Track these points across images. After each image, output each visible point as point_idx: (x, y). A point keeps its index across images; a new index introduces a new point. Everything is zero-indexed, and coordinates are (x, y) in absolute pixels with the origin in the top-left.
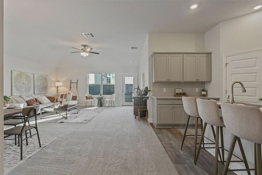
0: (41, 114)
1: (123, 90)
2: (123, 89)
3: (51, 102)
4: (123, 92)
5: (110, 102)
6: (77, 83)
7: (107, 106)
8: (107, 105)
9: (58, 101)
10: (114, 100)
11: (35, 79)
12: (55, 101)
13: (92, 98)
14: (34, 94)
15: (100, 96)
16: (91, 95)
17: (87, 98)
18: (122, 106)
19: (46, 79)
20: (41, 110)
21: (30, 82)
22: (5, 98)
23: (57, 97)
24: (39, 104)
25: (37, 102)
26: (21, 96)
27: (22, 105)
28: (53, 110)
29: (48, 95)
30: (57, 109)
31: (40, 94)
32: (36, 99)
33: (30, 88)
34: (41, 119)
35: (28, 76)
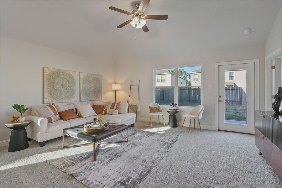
1: (221, 99)
2: (220, 97)
3: (98, 114)
4: (220, 101)
5: (192, 121)
6: (139, 85)
7: (186, 128)
8: (186, 124)
9: (107, 113)
10: (200, 118)
11: (81, 80)
12: (103, 113)
13: (159, 110)
15: (174, 108)
16: (158, 105)
17: (152, 110)
18: (219, 130)
19: (99, 81)
20: (64, 132)
21: (74, 84)
22: (17, 107)
23: (106, 107)
24: (78, 117)
25: (76, 114)
26: (53, 104)
27: (39, 120)
28: (77, 136)
29: (98, 103)
30: (81, 135)
31: (88, 102)
32: (76, 109)
33: (74, 92)
34: (64, 148)
35: (70, 76)
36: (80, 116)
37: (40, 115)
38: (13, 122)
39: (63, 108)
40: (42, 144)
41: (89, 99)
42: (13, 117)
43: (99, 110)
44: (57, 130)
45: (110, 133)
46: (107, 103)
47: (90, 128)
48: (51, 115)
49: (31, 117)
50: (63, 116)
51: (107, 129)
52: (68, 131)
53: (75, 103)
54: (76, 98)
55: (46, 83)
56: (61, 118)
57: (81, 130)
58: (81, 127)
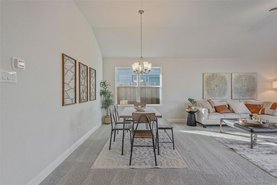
0: (221, 126)
3: (252, 113)
9: (265, 113)
11: (233, 80)
12: (260, 113)
14: (232, 99)
19: (254, 79)
20: (221, 121)
21: (226, 84)
22: (191, 100)
23: (264, 106)
24: (230, 112)
25: (229, 109)
26: (210, 100)
27: (203, 110)
28: (233, 125)
29: (252, 102)
30: (238, 125)
31: (241, 100)
32: (228, 105)
33: (226, 91)
34: (221, 133)
35: (223, 78)
36: (233, 112)
37: (203, 107)
38: (188, 109)
39: (217, 103)
40: (205, 126)
41: (241, 98)
42: (189, 106)
43: (254, 109)
44: (215, 118)
45: (269, 130)
46: (266, 102)
47: (246, 121)
48: (210, 108)
49: (197, 107)
50: (217, 110)
51: (266, 126)
52: (224, 120)
53: (227, 100)
54: (228, 96)
55: (205, 85)
56: (216, 111)
57: (236, 122)
58: (236, 120)
